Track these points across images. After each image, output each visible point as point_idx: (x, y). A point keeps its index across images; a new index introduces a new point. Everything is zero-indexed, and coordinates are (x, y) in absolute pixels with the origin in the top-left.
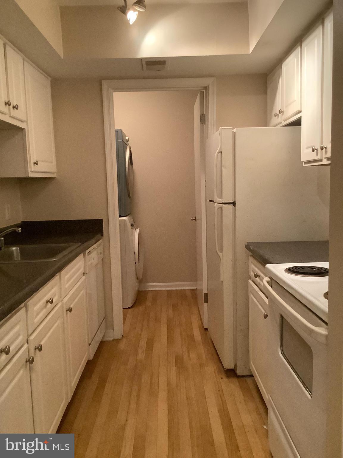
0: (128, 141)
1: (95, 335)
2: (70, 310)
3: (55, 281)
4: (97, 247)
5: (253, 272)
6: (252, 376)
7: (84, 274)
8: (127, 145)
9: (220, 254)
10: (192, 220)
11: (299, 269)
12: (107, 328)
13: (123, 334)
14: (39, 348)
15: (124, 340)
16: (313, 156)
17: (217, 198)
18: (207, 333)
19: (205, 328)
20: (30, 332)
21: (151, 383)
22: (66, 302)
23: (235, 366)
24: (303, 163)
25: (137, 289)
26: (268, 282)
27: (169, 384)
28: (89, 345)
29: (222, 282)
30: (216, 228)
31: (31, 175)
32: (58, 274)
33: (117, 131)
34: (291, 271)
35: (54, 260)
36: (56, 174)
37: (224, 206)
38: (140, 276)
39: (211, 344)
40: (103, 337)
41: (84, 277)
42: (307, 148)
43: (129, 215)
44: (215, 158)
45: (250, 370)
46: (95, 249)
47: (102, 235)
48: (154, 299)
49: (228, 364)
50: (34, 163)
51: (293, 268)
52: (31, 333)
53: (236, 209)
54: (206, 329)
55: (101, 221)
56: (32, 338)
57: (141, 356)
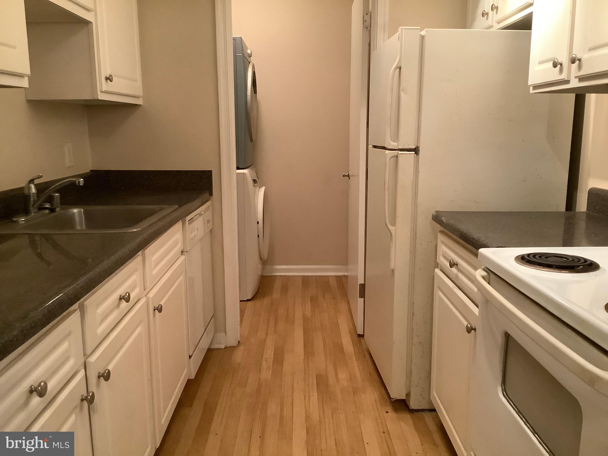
0: (250, 56)
1: (199, 341)
2: (159, 309)
3: (135, 263)
4: (203, 213)
5: (444, 257)
6: (434, 410)
7: (182, 252)
8: (249, 62)
9: (391, 228)
10: (344, 176)
11: (540, 259)
12: (216, 331)
13: (239, 340)
14: (106, 376)
15: (242, 348)
16: (554, 75)
17: (391, 141)
18: (362, 340)
19: (358, 333)
20: (88, 352)
21: (282, 418)
22: (153, 297)
23: (408, 395)
24: (531, 88)
25: (260, 273)
26: (483, 277)
27: (308, 418)
28: (190, 357)
29: (393, 271)
30: (387, 187)
31: (102, 97)
32: (140, 253)
33: (234, 39)
34: (526, 260)
35: (135, 230)
36: (141, 99)
37: (401, 154)
38: (265, 256)
39: (367, 356)
40: (211, 344)
41: (183, 258)
42: (541, 63)
43: (251, 167)
44: (390, 77)
45: (430, 402)
46: (200, 214)
47: (211, 194)
48: (285, 289)
49: (397, 393)
50: (107, 79)
51: (529, 255)
52: (90, 352)
53: (420, 159)
54: (361, 336)
55: (208, 174)
56: (93, 359)
57: (266, 374)
